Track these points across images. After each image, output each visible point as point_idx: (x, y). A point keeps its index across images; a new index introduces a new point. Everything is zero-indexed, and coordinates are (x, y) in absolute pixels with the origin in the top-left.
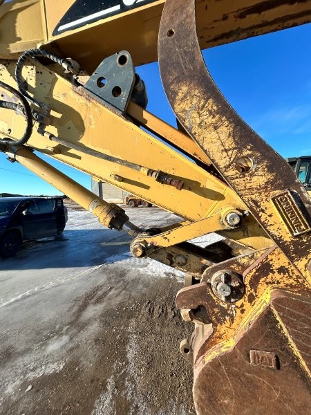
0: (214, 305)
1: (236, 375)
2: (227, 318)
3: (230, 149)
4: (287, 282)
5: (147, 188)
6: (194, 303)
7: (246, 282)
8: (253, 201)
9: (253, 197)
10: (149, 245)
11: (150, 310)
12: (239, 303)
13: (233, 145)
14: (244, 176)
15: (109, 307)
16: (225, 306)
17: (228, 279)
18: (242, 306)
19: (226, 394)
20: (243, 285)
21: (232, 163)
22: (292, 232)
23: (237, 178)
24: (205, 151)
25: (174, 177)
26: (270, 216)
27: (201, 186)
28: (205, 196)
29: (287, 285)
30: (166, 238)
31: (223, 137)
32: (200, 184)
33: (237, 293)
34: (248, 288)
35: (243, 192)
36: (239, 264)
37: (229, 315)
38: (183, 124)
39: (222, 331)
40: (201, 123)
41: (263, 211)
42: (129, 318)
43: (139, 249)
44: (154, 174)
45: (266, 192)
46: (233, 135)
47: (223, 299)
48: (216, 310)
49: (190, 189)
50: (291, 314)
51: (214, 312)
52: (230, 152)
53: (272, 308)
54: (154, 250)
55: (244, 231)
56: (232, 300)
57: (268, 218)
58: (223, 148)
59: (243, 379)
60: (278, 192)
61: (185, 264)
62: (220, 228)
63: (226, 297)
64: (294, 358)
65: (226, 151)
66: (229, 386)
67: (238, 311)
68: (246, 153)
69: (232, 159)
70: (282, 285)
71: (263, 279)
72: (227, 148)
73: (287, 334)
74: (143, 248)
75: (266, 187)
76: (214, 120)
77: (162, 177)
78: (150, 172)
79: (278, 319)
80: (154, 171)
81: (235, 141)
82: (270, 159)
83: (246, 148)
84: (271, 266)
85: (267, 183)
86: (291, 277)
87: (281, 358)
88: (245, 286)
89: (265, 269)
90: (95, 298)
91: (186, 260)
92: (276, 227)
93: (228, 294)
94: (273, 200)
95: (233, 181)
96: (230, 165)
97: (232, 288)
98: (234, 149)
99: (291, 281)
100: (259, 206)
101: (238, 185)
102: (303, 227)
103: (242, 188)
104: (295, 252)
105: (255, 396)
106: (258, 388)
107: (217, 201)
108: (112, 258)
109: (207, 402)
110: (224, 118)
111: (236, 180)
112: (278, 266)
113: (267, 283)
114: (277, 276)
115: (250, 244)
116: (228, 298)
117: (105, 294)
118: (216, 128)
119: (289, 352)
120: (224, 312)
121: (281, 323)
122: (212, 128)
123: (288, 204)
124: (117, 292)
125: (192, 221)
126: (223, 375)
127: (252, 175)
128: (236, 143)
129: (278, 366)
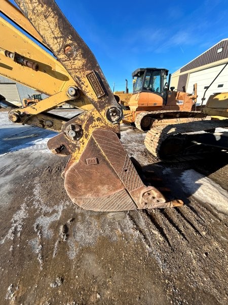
0: (69, 143)
1: (82, 172)
2: (77, 149)
3: (58, 38)
4: (101, 125)
5: (11, 68)
6: (58, 144)
7: (83, 128)
8: (77, 77)
9: (77, 74)
10: (22, 113)
11: (49, 171)
12: (81, 140)
13: (60, 35)
14: (70, 60)
15: (17, 175)
16: (75, 143)
17: (73, 128)
18: (83, 141)
19: (79, 182)
20: (81, 130)
21: (61, 49)
22: (97, 96)
23: (66, 60)
24: (42, 36)
25: (29, 60)
26: (87, 87)
27: (53, 70)
28: (56, 78)
29: (101, 127)
30: (34, 108)
31: (52, 26)
32: (51, 68)
33: (79, 135)
34: (84, 131)
35: (71, 71)
36: (79, 120)
37: (77, 147)
38: (19, 7)
39: (75, 156)
40: (33, 10)
41: (83, 84)
42: (34, 177)
43: (13, 116)
44: (11, 55)
45: (83, 71)
46: (58, 25)
47: (73, 139)
48: (71, 146)
49: (45, 72)
50: (100, 138)
51: (69, 147)
52: (59, 40)
53: (93, 137)
54: (27, 117)
55: (82, 101)
56: (78, 139)
57: (86, 88)
58: (53, 36)
59: (85, 173)
60: (89, 72)
61: (52, 126)
62: (67, 99)
63: (74, 137)
64: (104, 157)
65: (56, 38)
66: (80, 178)
67: (81, 144)
68: (69, 42)
69: (61, 46)
70: (99, 127)
71: (91, 125)
72: (56, 36)
73: (100, 148)
74: (17, 115)
75: (83, 68)
76: (43, 9)
77: (18, 58)
78: (7, 53)
79: (96, 141)
80: (10, 53)
81: (60, 31)
82: (83, 49)
83: (68, 38)
84: (94, 118)
85: (83, 65)
86: (102, 122)
87: (99, 159)
88: (83, 130)
89: (91, 119)
90: (4, 173)
91: (53, 123)
92: (90, 93)
93: (74, 135)
94: (87, 76)
95: (64, 63)
96: (60, 50)
97: (76, 132)
98: (61, 37)
99: (103, 124)
100: (80, 81)
101: (67, 66)
102: (102, 93)
103: (70, 68)
104: (100, 107)
105: (91, 178)
106: (92, 174)
107: (64, 82)
108: (16, 147)
109: (72, 188)
110: (50, 9)
111: (66, 62)
112: (96, 118)
113: (93, 127)
114: (97, 123)
115: (87, 109)
116: (75, 138)
117: (13, 169)
118: (46, 17)
119: (101, 155)
120: (75, 146)
121: (97, 143)
122: (42, 16)
123: (94, 79)
124: (23, 167)
125: (50, 95)
126: (77, 174)
127: (74, 59)
128: (62, 33)
129: (98, 162)
